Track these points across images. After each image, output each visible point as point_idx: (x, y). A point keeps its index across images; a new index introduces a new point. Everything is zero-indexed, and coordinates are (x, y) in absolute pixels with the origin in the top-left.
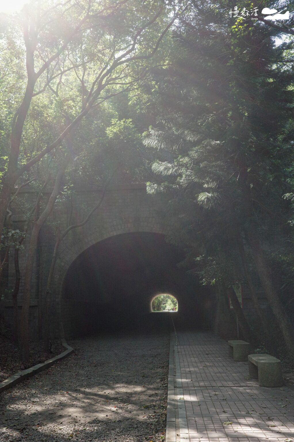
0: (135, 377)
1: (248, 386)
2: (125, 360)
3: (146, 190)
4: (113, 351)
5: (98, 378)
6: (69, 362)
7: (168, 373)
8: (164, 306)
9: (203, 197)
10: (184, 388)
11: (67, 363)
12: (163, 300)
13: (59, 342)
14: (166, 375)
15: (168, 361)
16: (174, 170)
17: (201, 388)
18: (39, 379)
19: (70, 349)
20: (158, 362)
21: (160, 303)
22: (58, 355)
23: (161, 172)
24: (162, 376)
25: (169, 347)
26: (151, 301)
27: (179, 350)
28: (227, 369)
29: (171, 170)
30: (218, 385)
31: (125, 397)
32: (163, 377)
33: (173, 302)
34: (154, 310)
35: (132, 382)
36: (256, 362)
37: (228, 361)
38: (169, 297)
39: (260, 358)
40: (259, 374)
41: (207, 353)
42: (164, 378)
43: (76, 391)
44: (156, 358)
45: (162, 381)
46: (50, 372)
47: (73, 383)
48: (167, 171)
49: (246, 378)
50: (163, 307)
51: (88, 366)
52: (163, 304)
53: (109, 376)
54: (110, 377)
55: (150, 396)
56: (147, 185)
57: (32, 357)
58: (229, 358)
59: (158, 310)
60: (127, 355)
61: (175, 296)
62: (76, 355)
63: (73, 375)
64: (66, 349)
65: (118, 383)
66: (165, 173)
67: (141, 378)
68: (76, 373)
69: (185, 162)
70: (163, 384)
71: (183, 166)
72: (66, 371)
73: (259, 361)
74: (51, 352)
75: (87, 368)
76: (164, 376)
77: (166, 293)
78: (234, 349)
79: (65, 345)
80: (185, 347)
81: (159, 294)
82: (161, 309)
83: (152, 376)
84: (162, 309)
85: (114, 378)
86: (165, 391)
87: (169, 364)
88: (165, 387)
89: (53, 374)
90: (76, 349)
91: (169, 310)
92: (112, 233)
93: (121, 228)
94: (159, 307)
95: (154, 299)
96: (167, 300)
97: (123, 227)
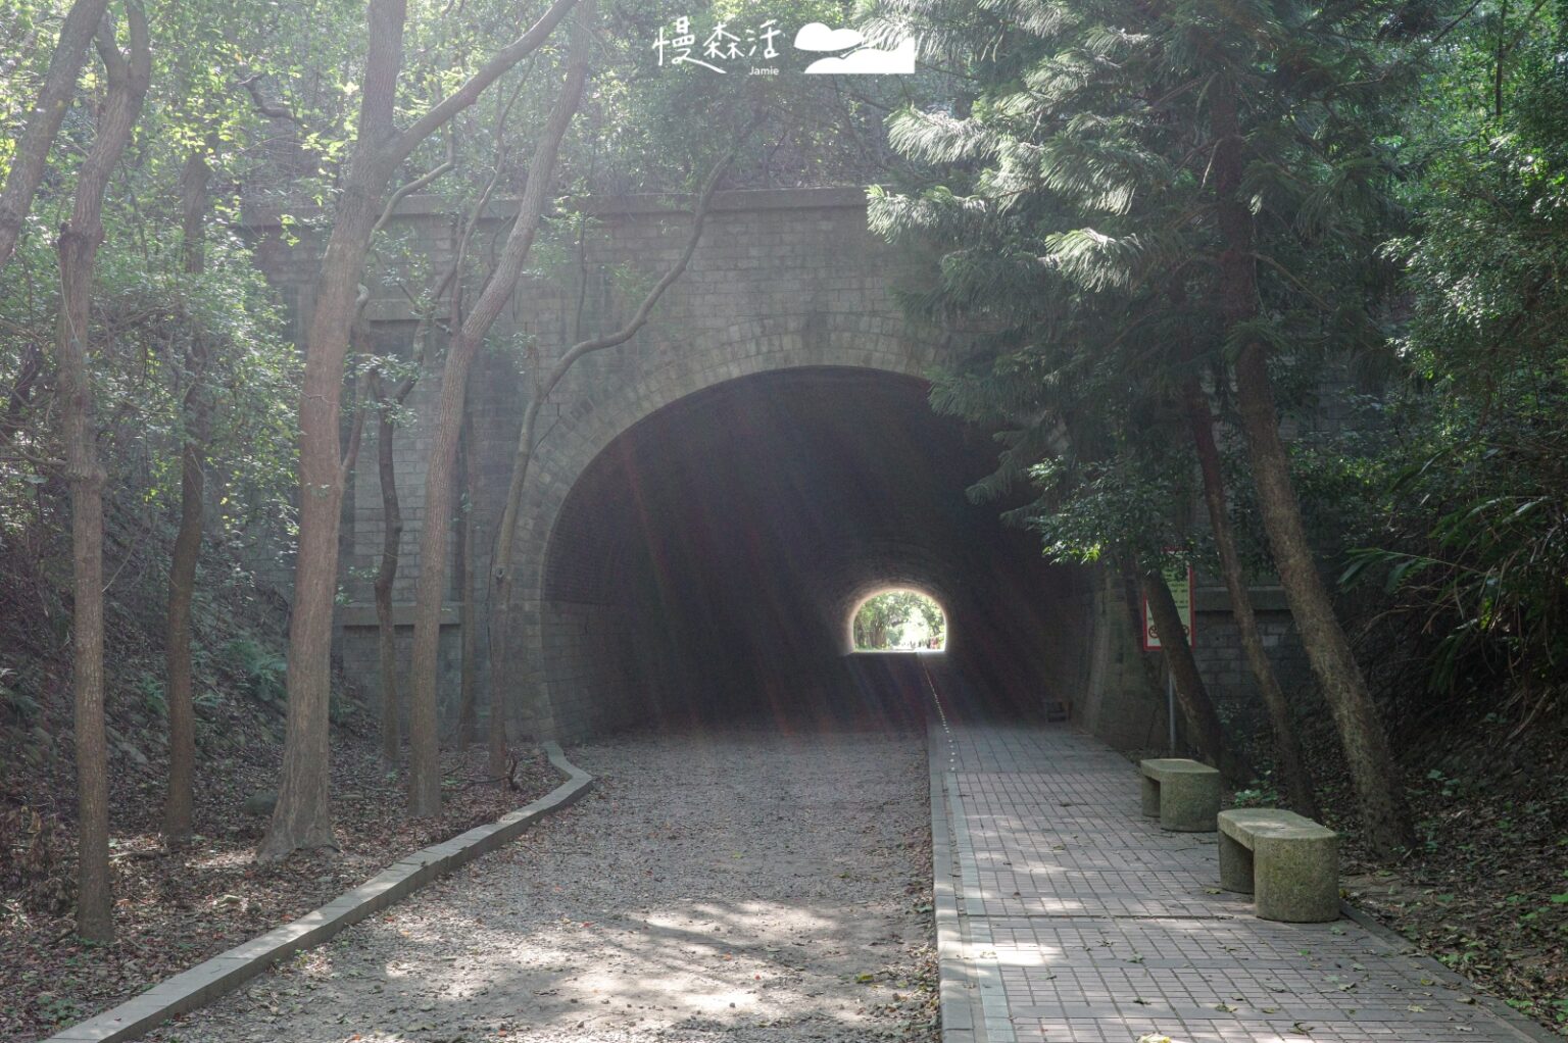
0: (817, 878)
1: (1217, 917)
2: (775, 818)
3: (867, 217)
4: (729, 787)
5: (689, 880)
6: (580, 824)
7: (932, 866)
8: (896, 630)
9: (1076, 245)
10: (992, 919)
11: (574, 824)
12: (892, 609)
13: (536, 752)
14: (925, 873)
15: (929, 824)
16: (970, 144)
17: (1054, 920)
18: (483, 878)
19: (580, 777)
20: (894, 830)
21: (881, 621)
22: (537, 796)
23: (924, 152)
24: (912, 876)
25: (928, 775)
26: (851, 611)
27: (965, 788)
28: (1139, 859)
29: (960, 142)
30: (1113, 913)
31: (789, 943)
32: (914, 879)
33: (930, 617)
34: (861, 645)
35: (806, 894)
36: (1251, 838)
37: (1142, 830)
38: (914, 600)
39: (1263, 824)
40: (1257, 880)
41: (1065, 800)
42: (920, 883)
43: (617, 922)
44: (884, 815)
45: (911, 893)
46: (517, 853)
47: (602, 894)
48: (946, 147)
49: (1208, 890)
50: (891, 634)
51: (648, 838)
52: (894, 624)
53: (725, 871)
54: (729, 877)
55: (874, 944)
56: (869, 196)
57: (448, 802)
58: (1145, 818)
59: (874, 644)
60: (782, 803)
61: (939, 599)
62: (601, 797)
63: (598, 866)
64: (563, 778)
65: (757, 897)
66: (938, 154)
67: (837, 883)
68: (611, 860)
69: (1011, 112)
70: (916, 905)
71: (1006, 127)
72: (575, 852)
73: (1259, 834)
74: (514, 787)
75: (644, 843)
76: (917, 875)
77: (904, 587)
78: (1164, 789)
79: (559, 761)
80: (983, 778)
81: (877, 587)
82: (884, 642)
83: (874, 875)
84: (888, 641)
85: (743, 881)
86: (926, 927)
87: (930, 834)
88: (924, 916)
89: (530, 862)
90: (598, 779)
91: (913, 646)
92: (723, 370)
93: (758, 353)
94: (877, 633)
95: (860, 607)
96: (907, 609)
97: (764, 349)
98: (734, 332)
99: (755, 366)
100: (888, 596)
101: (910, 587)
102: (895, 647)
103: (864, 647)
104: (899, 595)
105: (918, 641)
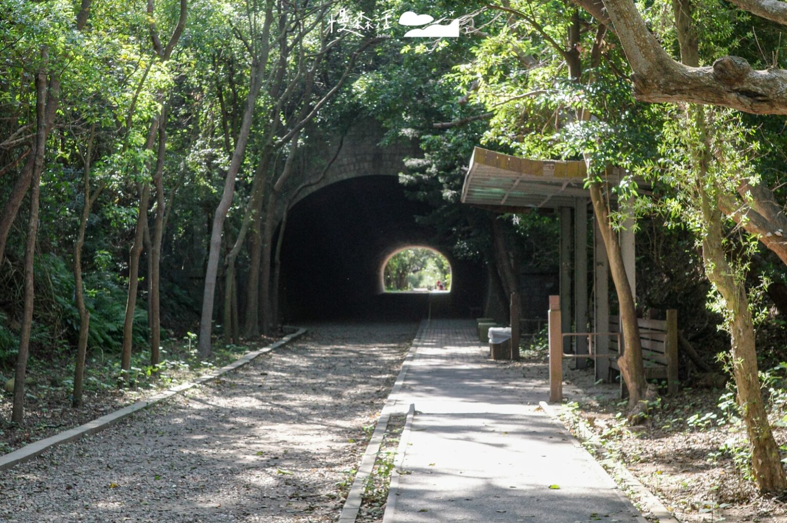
8: (416, 275)
12: (413, 260)
21: (404, 270)
26: (382, 263)
33: (441, 266)
38: (429, 254)
50: (412, 280)
52: (414, 272)
59: (399, 287)
61: (445, 254)
77: (421, 245)
81: (400, 246)
82: (406, 285)
84: (409, 284)
91: (430, 288)
92: (340, 176)
93: (354, 169)
94: (401, 280)
95: (389, 259)
96: (424, 260)
97: (357, 168)
98: (345, 161)
99: (352, 175)
100: (409, 252)
101: (425, 246)
102: (415, 289)
103: (391, 289)
104: (417, 251)
105: (433, 284)
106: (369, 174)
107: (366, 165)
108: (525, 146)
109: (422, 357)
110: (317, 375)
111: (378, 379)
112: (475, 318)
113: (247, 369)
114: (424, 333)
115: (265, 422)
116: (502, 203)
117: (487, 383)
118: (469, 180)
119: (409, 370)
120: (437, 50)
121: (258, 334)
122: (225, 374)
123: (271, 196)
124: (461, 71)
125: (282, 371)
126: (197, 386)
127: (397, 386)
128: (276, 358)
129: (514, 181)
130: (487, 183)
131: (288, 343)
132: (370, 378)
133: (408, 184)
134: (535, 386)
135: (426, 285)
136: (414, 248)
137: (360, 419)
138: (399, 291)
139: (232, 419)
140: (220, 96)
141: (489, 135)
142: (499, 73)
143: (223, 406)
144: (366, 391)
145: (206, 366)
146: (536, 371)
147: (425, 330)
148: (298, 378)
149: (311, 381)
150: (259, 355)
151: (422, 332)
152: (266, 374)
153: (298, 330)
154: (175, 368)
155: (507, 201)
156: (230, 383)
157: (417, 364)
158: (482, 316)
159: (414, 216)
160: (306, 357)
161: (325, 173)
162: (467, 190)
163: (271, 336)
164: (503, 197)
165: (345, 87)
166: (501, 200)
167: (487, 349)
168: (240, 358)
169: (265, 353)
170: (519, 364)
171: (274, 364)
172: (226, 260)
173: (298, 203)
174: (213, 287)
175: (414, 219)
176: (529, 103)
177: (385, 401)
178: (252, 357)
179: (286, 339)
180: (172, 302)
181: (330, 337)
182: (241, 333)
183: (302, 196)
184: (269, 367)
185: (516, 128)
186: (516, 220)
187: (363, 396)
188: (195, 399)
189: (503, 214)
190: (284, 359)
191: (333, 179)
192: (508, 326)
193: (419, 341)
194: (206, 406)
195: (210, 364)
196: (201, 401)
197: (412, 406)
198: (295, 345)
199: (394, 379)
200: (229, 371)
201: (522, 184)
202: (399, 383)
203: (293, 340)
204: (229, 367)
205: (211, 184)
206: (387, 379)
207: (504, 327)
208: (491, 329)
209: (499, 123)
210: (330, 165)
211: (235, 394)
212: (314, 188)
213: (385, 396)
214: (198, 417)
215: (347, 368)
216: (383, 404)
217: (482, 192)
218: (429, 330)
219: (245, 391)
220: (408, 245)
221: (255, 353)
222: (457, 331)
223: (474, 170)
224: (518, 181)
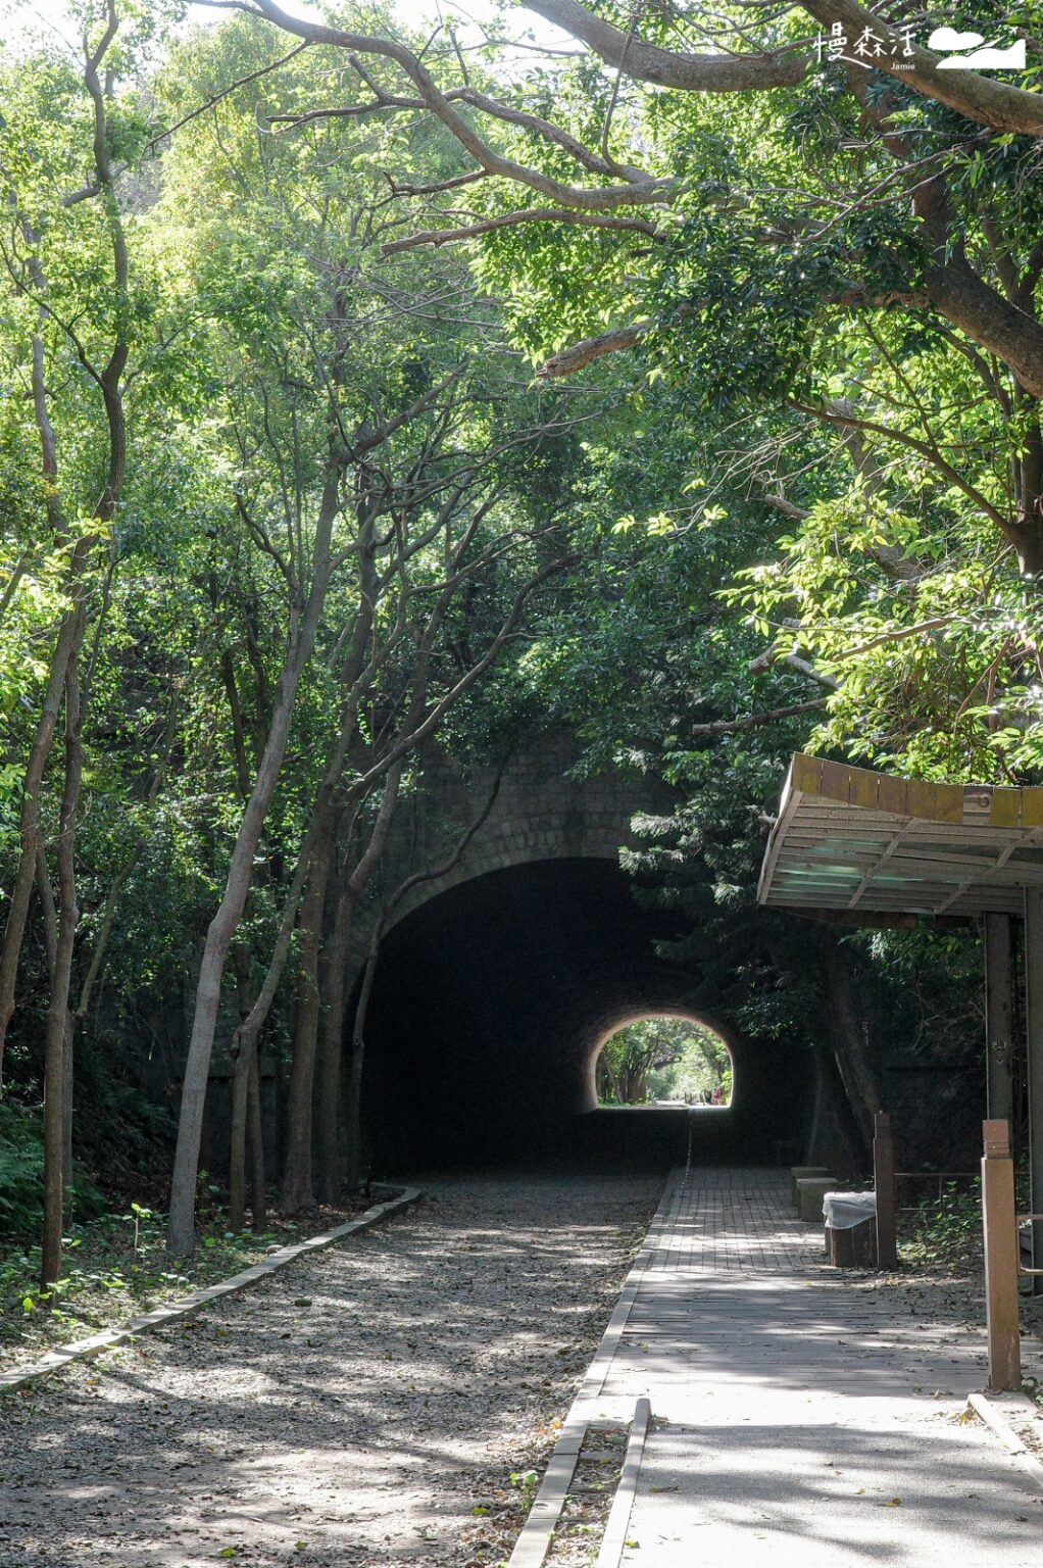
8: (663, 1073)
12: (655, 1043)
21: (637, 1061)
26: (593, 1049)
33: (710, 1054)
34: (607, 1099)
38: (689, 1031)
50: (653, 1082)
52: (658, 1066)
59: (627, 1098)
61: (719, 1030)
77: (670, 1012)
81: (628, 1014)
82: (642, 1093)
84: (649, 1092)
91: (688, 1100)
92: (496, 860)
93: (526, 845)
94: (632, 1081)
95: (606, 1041)
96: (677, 1044)
97: (531, 843)
98: (506, 827)
99: (522, 857)
100: (648, 1025)
101: (680, 1013)
102: (660, 1102)
103: (612, 1101)
104: (663, 1023)
105: (697, 1092)
106: (558, 855)
107: (551, 836)
108: (910, 759)
109: (672, 1258)
110: (424, 1305)
111: (567, 1316)
112: (788, 1165)
113: (266, 1292)
114: (677, 1201)
115: (271, 1446)
116: (852, 904)
117: (823, 1331)
118: (778, 843)
119: (639, 1295)
120: (701, 526)
121: (313, 1202)
122: (210, 1305)
123: (342, 901)
124: (757, 579)
125: (345, 1295)
126: (132, 1338)
127: (610, 1338)
128: (340, 1263)
129: (886, 845)
130: (822, 850)
131: (374, 1224)
132: (550, 1314)
133: (638, 872)
134: (944, 1342)
135: (682, 1094)
136: (659, 1017)
137: (512, 1436)
138: (627, 1106)
139: (190, 1437)
140: (229, 682)
141: (825, 734)
142: (846, 587)
143: (181, 1394)
144: (535, 1351)
145: (172, 1284)
146: (939, 1299)
147: (678, 1193)
148: (381, 1315)
149: (408, 1322)
150: (300, 1255)
151: (673, 1196)
152: (309, 1304)
153: (403, 1191)
154: (99, 1287)
155: (862, 898)
156: (217, 1328)
157: (659, 1278)
158: (800, 1162)
159: (653, 941)
160: (409, 1257)
161: (460, 853)
162: (771, 871)
163: (341, 1206)
164: (855, 888)
165: (504, 666)
166: (850, 897)
167: (816, 1240)
168: (259, 1262)
169: (318, 1249)
170: (897, 1281)
171: (333, 1277)
172: (236, 1038)
173: (406, 919)
174: (202, 1098)
175: (654, 947)
176: (918, 655)
177: (576, 1381)
178: (281, 1261)
179: (371, 1214)
180: (132, 1131)
181: (471, 1209)
182: (276, 1200)
183: (415, 902)
184: (317, 1286)
185: (888, 718)
186: (878, 946)
187: (529, 1364)
188: (115, 1374)
189: (853, 931)
190: (357, 1265)
191: (479, 868)
192: (869, 1188)
193: (664, 1222)
194: (140, 1395)
195: (182, 1278)
196: (130, 1381)
197: (644, 1405)
198: (391, 1227)
199: (604, 1318)
200: (221, 1296)
201: (903, 852)
202: (614, 1331)
203: (389, 1216)
204: (225, 1286)
205: (207, 872)
206: (590, 1316)
207: (857, 1190)
208: (828, 1196)
209: (848, 704)
210: (471, 833)
211: (221, 1360)
212: (441, 885)
213: (580, 1368)
214: (107, 1431)
215: (499, 1287)
216: (573, 1392)
217: (807, 877)
218: (687, 1193)
219: (248, 1348)
220: (644, 1012)
221: (295, 1250)
222: (749, 1194)
223: (791, 813)
224: (894, 844)
